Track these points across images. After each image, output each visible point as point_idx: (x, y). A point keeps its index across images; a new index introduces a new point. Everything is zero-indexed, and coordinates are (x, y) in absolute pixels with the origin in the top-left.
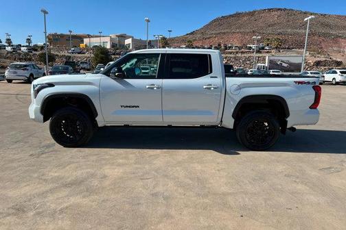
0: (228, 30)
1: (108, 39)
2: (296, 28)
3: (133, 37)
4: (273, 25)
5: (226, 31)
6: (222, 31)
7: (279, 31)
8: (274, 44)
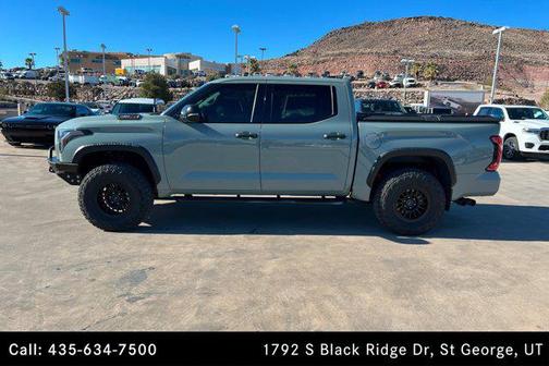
0: (353, 50)
1: (160, 62)
2: (459, 48)
3: (201, 59)
4: (423, 43)
5: (349, 50)
6: (344, 51)
7: (433, 52)
8: (428, 72)
